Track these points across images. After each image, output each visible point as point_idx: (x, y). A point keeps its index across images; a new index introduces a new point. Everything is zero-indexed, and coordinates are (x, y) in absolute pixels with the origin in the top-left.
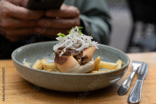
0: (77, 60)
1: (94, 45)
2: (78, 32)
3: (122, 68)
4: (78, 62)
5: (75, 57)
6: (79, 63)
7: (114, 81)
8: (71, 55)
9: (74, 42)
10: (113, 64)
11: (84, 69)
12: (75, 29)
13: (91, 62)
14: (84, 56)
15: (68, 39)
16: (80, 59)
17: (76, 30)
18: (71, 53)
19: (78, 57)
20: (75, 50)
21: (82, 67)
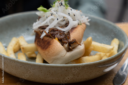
0: (63, 45)
1: (84, 22)
2: (64, 6)
3: (118, 53)
4: (63, 48)
5: (60, 40)
6: (65, 49)
7: (108, 70)
8: (55, 38)
9: (59, 20)
10: (108, 47)
11: (72, 56)
12: (60, 3)
13: (80, 46)
14: (71, 40)
15: (52, 15)
16: (66, 43)
17: (62, 4)
18: (56, 36)
19: (64, 41)
20: (60, 31)
21: (69, 54)
